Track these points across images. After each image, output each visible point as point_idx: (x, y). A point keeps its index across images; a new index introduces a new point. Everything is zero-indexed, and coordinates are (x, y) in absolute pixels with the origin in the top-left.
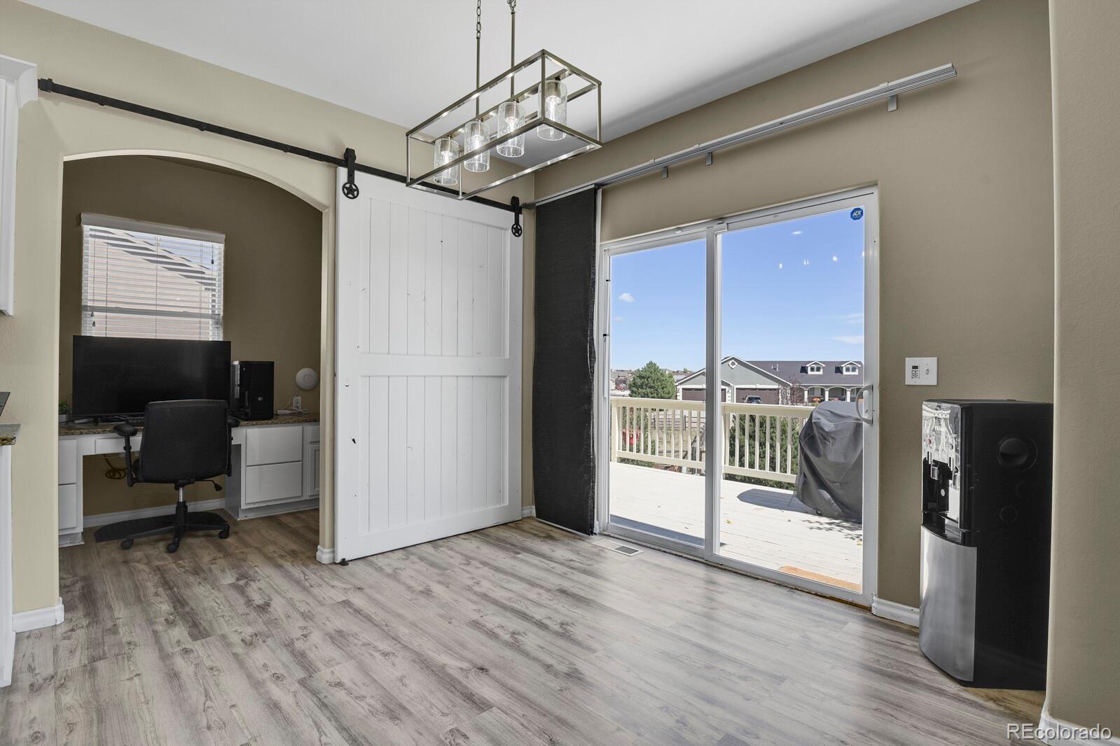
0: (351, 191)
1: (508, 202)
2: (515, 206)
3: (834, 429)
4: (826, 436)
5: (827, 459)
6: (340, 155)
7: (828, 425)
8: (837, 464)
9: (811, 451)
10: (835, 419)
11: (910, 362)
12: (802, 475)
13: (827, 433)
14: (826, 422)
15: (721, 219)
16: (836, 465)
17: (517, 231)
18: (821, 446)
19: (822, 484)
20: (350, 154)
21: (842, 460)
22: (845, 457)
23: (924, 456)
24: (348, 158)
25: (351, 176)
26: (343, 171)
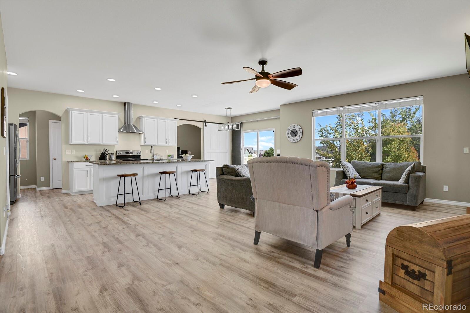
0: (206, 126)
6: (203, 121)
24: (205, 121)
25: (206, 124)
26: (205, 123)
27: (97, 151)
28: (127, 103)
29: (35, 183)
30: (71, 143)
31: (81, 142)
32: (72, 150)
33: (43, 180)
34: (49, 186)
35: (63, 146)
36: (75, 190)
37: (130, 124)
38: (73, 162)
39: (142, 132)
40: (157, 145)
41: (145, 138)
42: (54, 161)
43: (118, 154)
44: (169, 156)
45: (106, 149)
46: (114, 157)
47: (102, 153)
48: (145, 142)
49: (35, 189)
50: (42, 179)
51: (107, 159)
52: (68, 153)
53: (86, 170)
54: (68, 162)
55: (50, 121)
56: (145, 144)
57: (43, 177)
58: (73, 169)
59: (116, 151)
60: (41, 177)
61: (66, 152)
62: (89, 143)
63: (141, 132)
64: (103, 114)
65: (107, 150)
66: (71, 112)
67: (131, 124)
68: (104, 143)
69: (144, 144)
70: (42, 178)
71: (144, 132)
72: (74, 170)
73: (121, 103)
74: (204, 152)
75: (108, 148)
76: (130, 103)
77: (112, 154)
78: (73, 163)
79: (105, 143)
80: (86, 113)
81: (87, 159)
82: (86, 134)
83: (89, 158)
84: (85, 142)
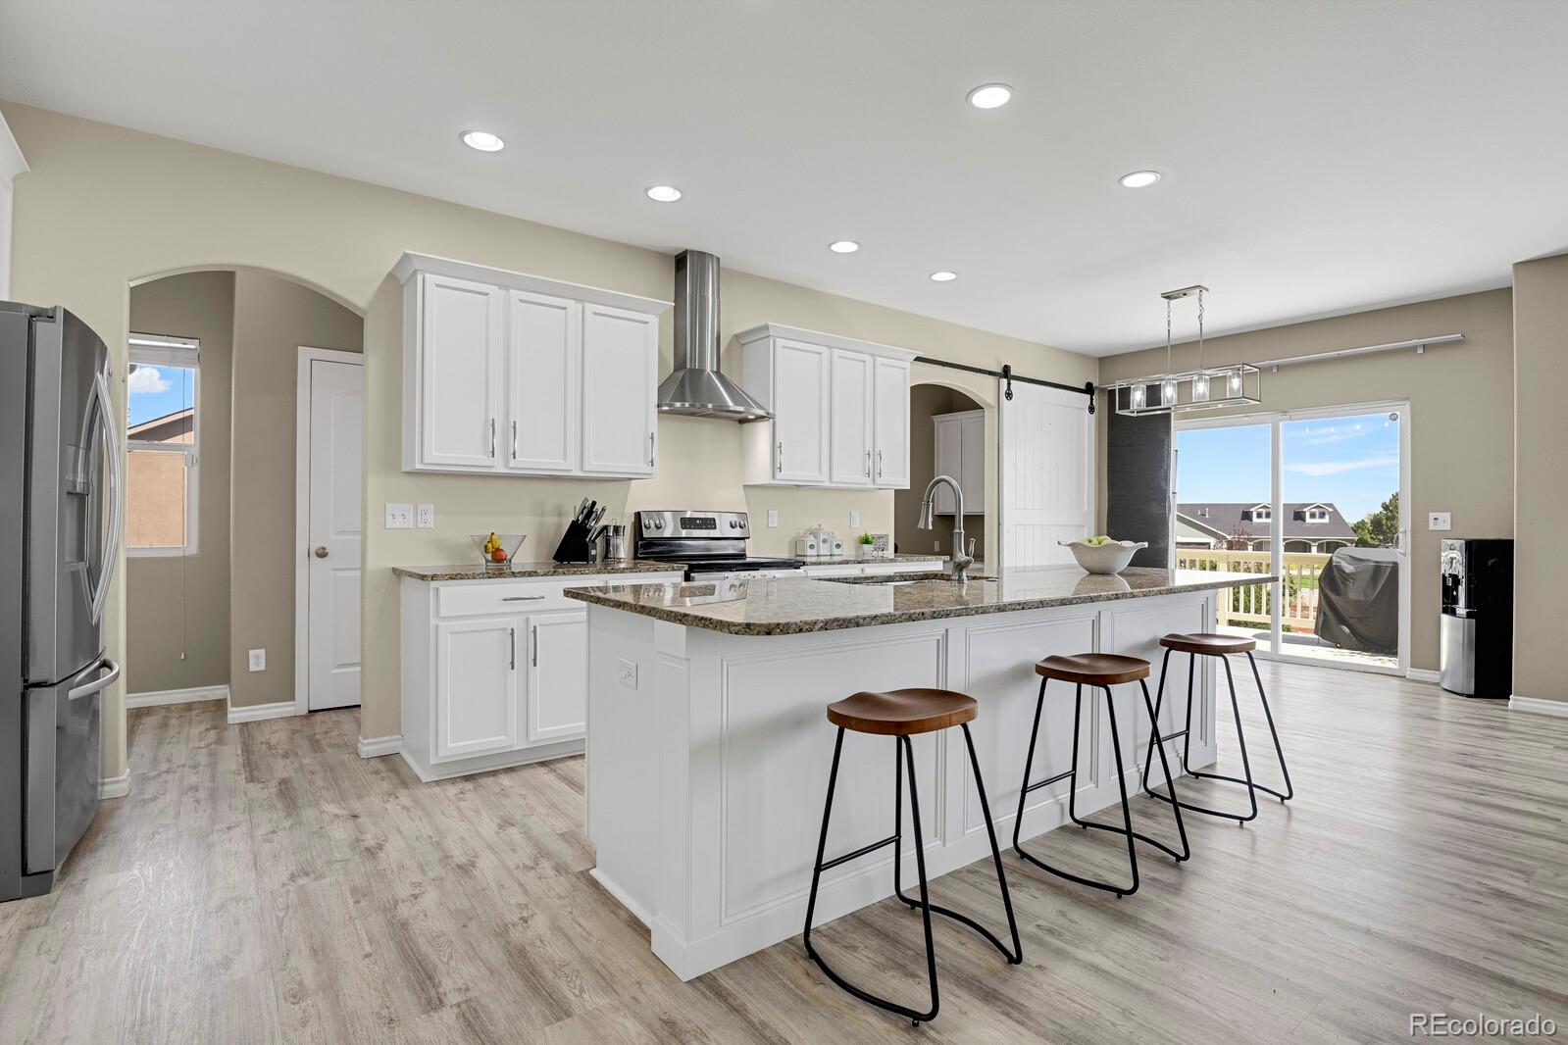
0: (1009, 395)
1: (1083, 387)
2: (1089, 389)
3: (1354, 571)
4: (1346, 577)
5: (1347, 597)
6: (999, 369)
7: (1348, 568)
8: (1356, 601)
9: (1331, 590)
10: (1355, 562)
11: (1432, 515)
12: (1322, 614)
13: (1348, 574)
14: (1347, 565)
15: (1285, 412)
16: (1356, 603)
17: (1092, 409)
18: (1342, 586)
19: (1343, 621)
20: (1006, 369)
21: (1362, 598)
22: (1365, 595)
23: (1443, 572)
24: (1006, 372)
25: (1009, 384)
26: (1004, 381)
27: (543, 515)
28: (692, 252)
29: (224, 678)
30: (418, 466)
31: (472, 457)
32: (421, 507)
33: (262, 667)
34: (291, 696)
35: (371, 481)
36: (442, 753)
37: (702, 371)
38: (434, 577)
39: (761, 407)
40: (827, 484)
41: (775, 448)
42: (315, 559)
43: (648, 528)
44: (866, 541)
45: (594, 503)
46: (624, 547)
47: (574, 524)
48: (776, 468)
49: (220, 705)
50: (257, 660)
51: (595, 557)
52: (399, 523)
53: (504, 629)
54: (398, 573)
55: (305, 354)
56: (779, 476)
57: (262, 652)
58: (433, 622)
59: (638, 515)
60: (252, 653)
61: (389, 518)
62: (512, 463)
63: (761, 412)
64: (587, 305)
65: (598, 507)
66: (419, 278)
67: (708, 369)
68: (586, 468)
69: (774, 478)
70: (257, 657)
71: (771, 411)
72: (437, 627)
73: (661, 255)
74: (999, 524)
75: (602, 497)
76: (704, 253)
77: (616, 529)
78: (434, 584)
79: (596, 465)
80: (502, 293)
81: (498, 563)
82: (497, 414)
83: (508, 552)
84: (490, 461)
